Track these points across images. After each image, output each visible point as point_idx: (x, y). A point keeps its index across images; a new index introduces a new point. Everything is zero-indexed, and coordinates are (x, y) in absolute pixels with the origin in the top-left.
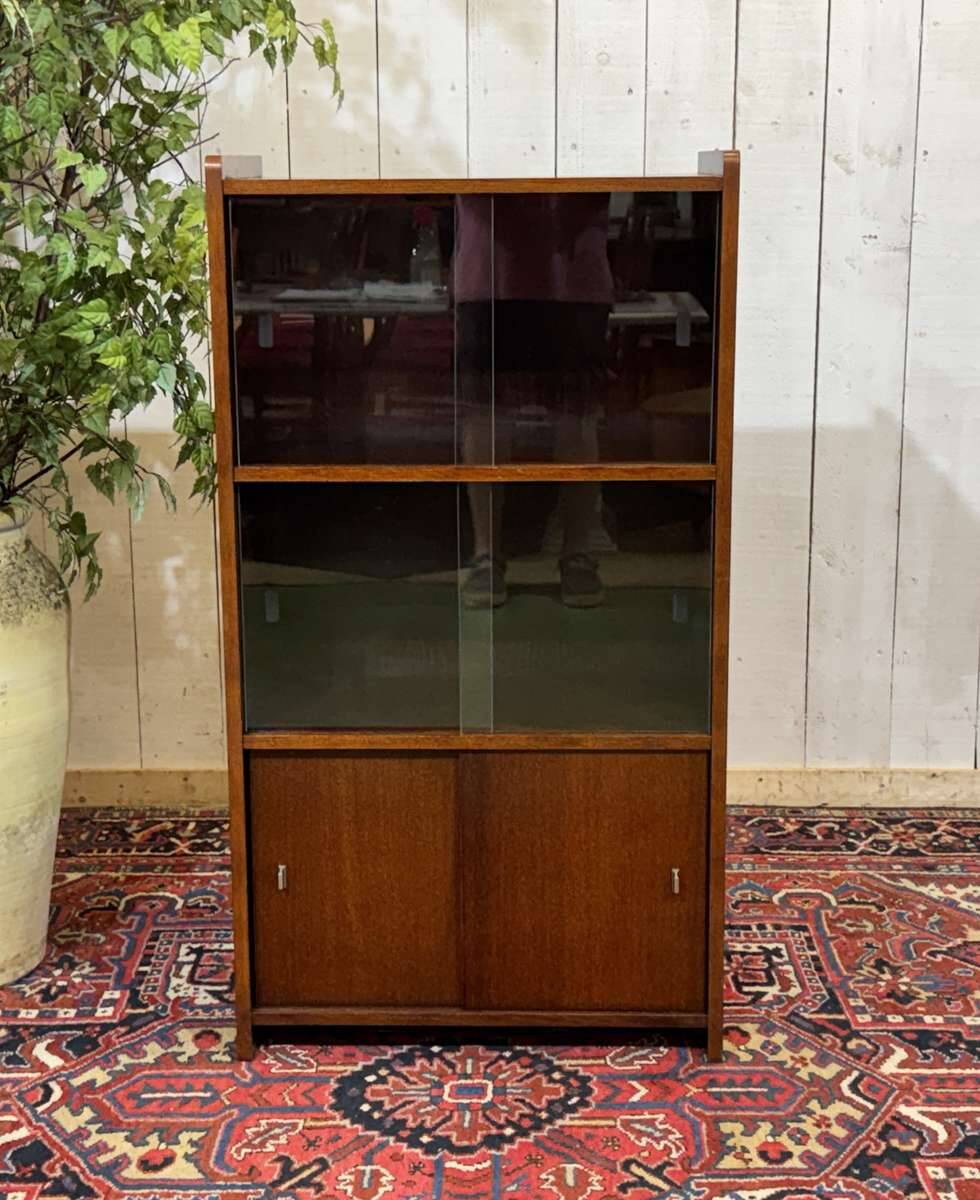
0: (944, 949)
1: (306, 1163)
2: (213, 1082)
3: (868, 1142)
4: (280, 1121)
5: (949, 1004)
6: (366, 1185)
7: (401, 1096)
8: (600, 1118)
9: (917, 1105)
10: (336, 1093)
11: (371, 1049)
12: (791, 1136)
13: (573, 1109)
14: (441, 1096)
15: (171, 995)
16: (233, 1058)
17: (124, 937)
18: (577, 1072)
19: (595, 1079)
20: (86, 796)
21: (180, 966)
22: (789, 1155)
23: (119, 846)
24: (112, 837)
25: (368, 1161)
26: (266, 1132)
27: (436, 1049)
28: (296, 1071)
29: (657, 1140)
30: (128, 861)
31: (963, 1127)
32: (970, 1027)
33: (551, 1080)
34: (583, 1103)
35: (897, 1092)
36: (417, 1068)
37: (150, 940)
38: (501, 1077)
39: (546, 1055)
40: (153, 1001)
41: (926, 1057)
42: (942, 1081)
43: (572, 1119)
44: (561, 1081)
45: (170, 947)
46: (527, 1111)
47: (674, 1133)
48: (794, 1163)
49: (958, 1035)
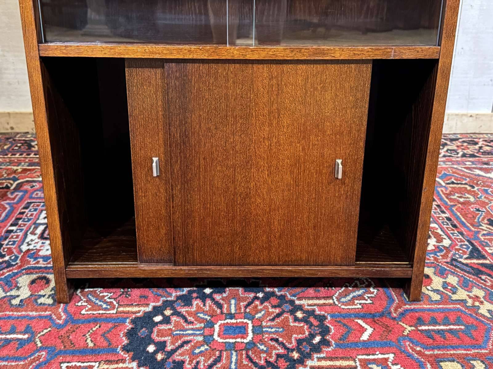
2: (33, 323)
7: (181, 336)
8: (342, 358)
10: (131, 334)
11: (160, 291)
13: (317, 349)
14: (213, 335)
15: (24, 248)
16: (55, 301)
17: (7, 206)
18: (314, 311)
19: (329, 318)
20: (14, 126)
21: (37, 226)
23: (25, 152)
24: (22, 147)
27: (208, 291)
28: (101, 312)
30: (27, 160)
33: (296, 319)
34: (325, 342)
36: (194, 309)
37: (24, 208)
38: (258, 315)
39: (289, 296)
40: (10, 252)
43: (319, 359)
44: (305, 320)
45: (35, 213)
46: (281, 351)
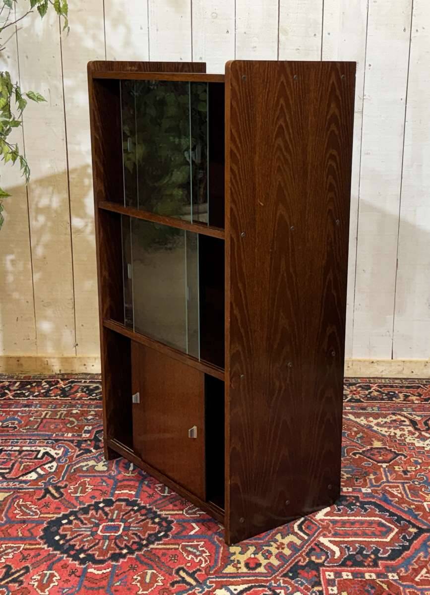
0: (361, 452)
1: (18, 569)
3: (300, 558)
4: (12, 545)
5: (357, 481)
6: (45, 582)
7: (77, 531)
8: (172, 544)
9: (329, 537)
10: (45, 530)
11: (69, 505)
12: (263, 554)
13: (160, 539)
14: (97, 532)
18: (167, 518)
19: (175, 522)
22: (259, 565)
25: (49, 568)
26: (4, 551)
27: (101, 505)
28: (29, 517)
29: (197, 556)
31: (349, 549)
32: (364, 493)
33: (154, 523)
34: (166, 536)
35: (321, 529)
36: (89, 516)
38: (129, 521)
39: (154, 509)
41: (339, 510)
42: (344, 523)
43: (158, 544)
44: (159, 523)
46: (137, 540)
47: (206, 553)
48: (261, 570)
49: (357, 498)
